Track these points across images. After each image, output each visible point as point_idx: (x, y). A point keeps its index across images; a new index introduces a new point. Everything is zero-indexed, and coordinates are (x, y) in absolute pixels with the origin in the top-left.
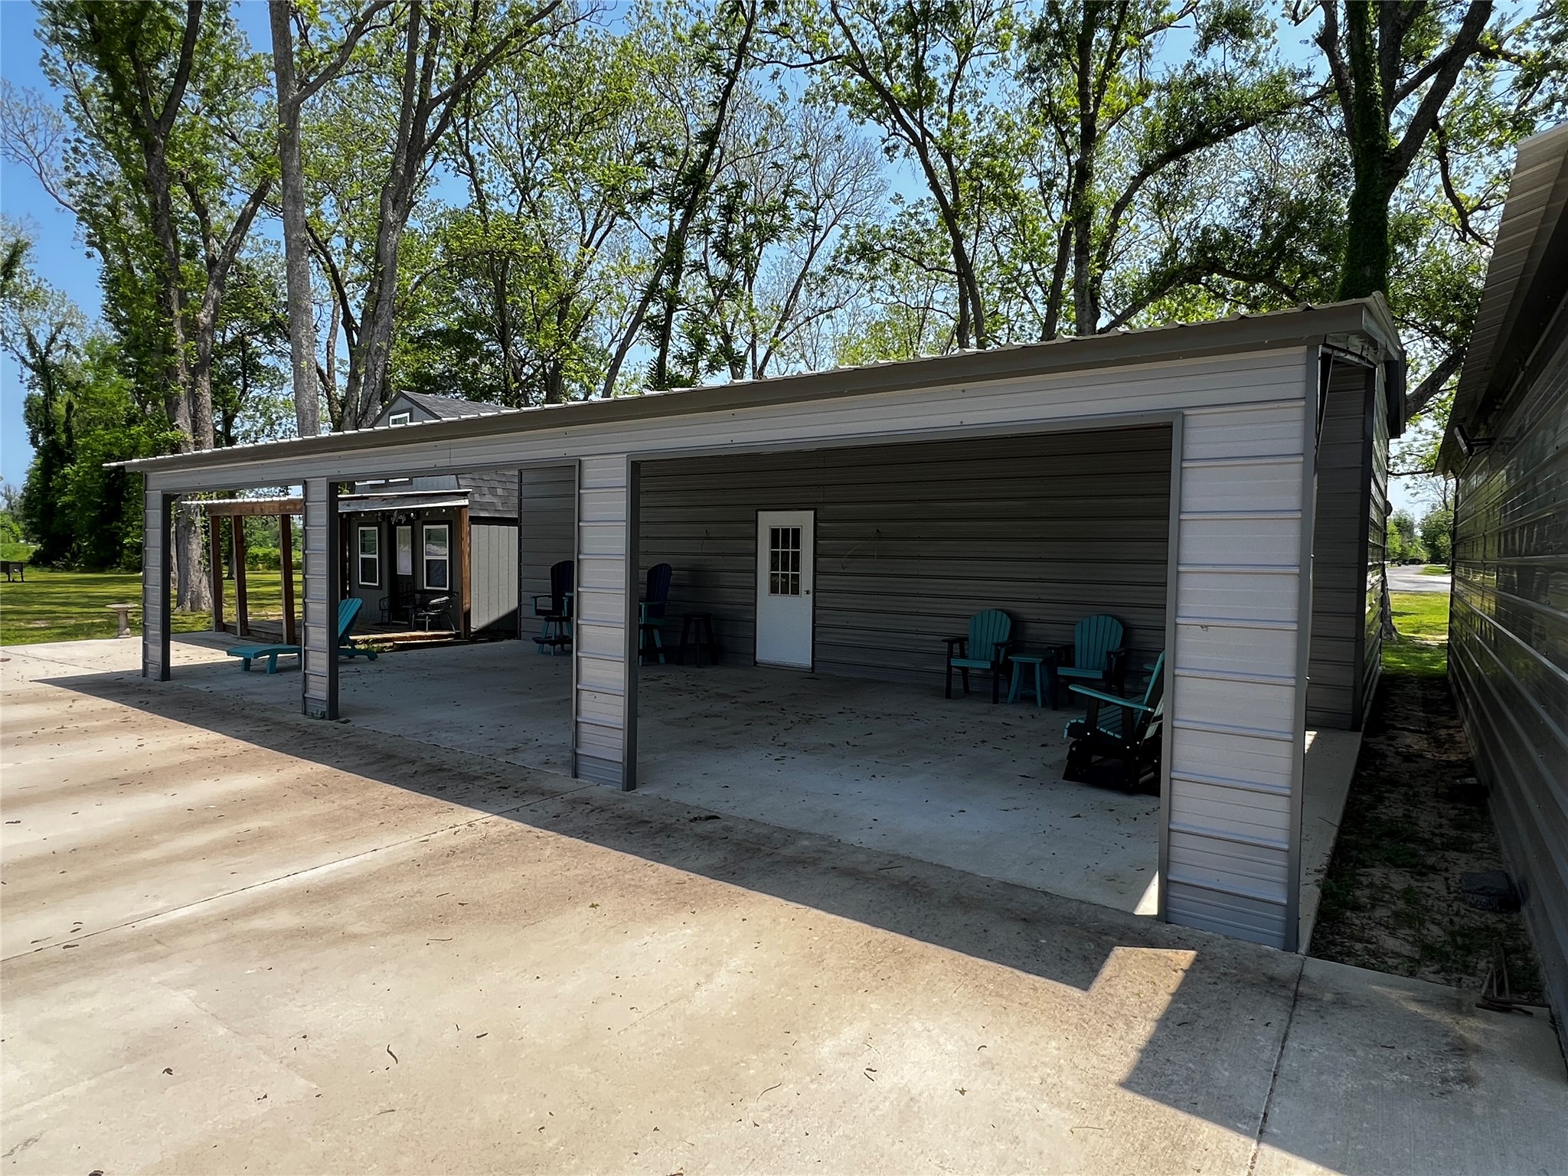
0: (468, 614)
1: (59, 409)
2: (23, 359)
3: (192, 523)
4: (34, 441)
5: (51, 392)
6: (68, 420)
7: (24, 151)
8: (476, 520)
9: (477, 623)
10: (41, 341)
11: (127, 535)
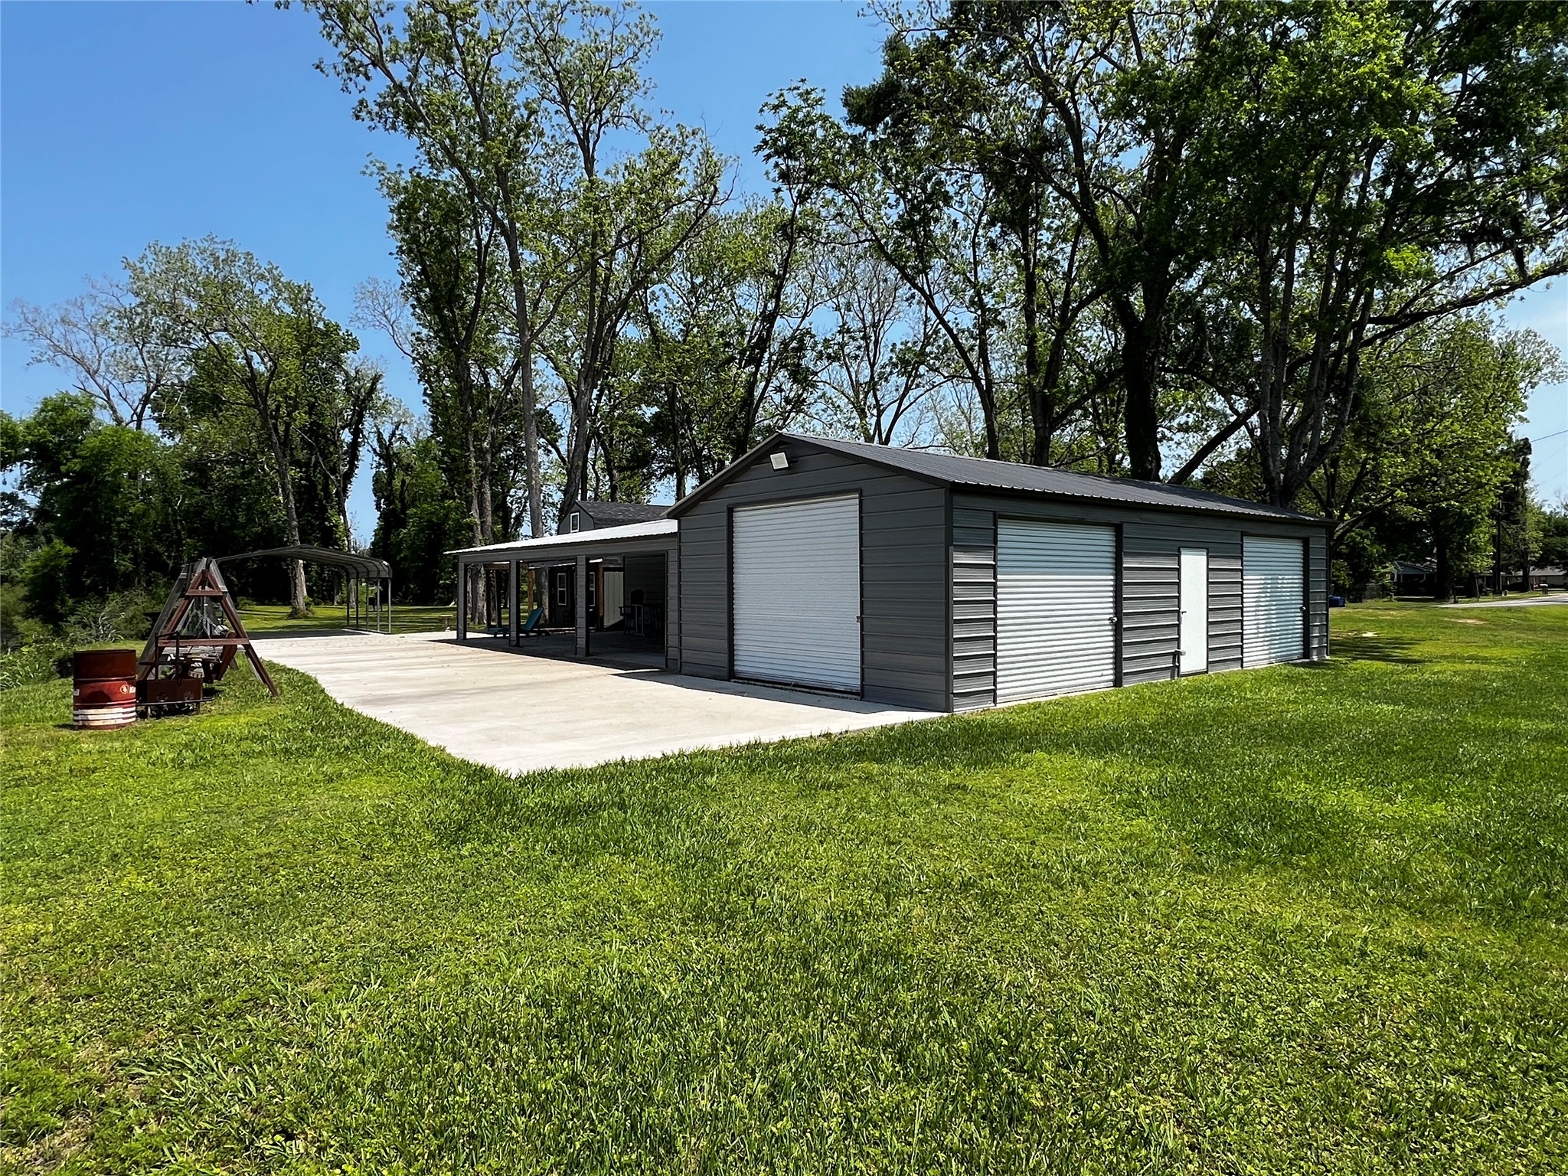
0: (602, 618)
1: (397, 483)
2: (374, 450)
3: (479, 572)
4: (378, 508)
5: (391, 473)
6: (402, 493)
7: (384, 321)
8: (606, 569)
9: (607, 623)
10: (386, 436)
11: (441, 579)
